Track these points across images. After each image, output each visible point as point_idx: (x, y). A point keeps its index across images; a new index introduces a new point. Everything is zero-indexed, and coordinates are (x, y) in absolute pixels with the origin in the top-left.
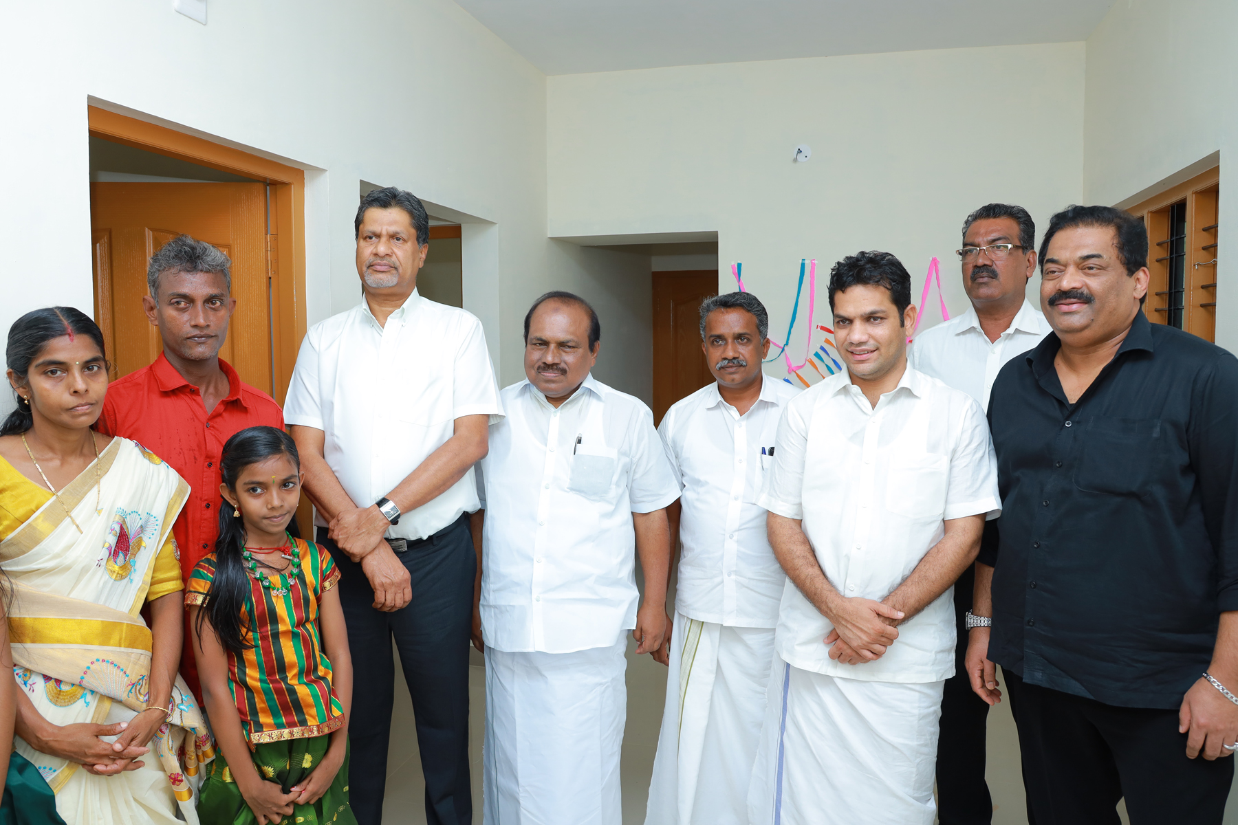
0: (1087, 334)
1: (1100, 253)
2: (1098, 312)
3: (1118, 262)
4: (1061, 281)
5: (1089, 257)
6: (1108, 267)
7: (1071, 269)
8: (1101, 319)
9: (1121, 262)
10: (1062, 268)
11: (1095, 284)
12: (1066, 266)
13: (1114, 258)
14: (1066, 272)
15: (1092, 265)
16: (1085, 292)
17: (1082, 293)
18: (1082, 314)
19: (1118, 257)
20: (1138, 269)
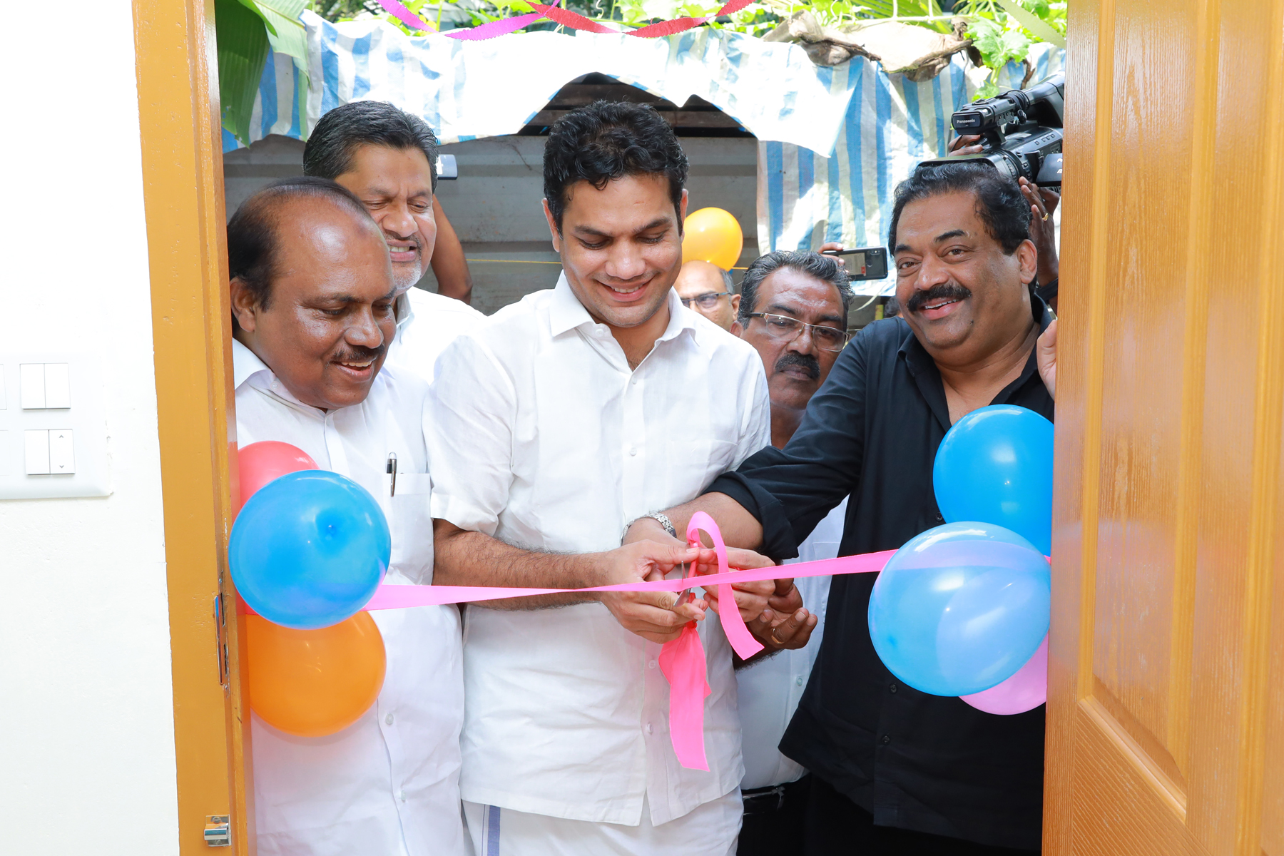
0: (969, 345)
1: (962, 229)
2: (977, 310)
3: (988, 236)
4: (917, 278)
5: (946, 237)
6: (974, 247)
7: (929, 259)
8: (984, 320)
9: (992, 237)
10: (918, 257)
11: (965, 272)
12: (921, 254)
13: (981, 232)
14: (923, 262)
15: (957, 247)
16: (954, 286)
17: (951, 288)
18: (957, 317)
19: (986, 231)
20: (1018, 244)
